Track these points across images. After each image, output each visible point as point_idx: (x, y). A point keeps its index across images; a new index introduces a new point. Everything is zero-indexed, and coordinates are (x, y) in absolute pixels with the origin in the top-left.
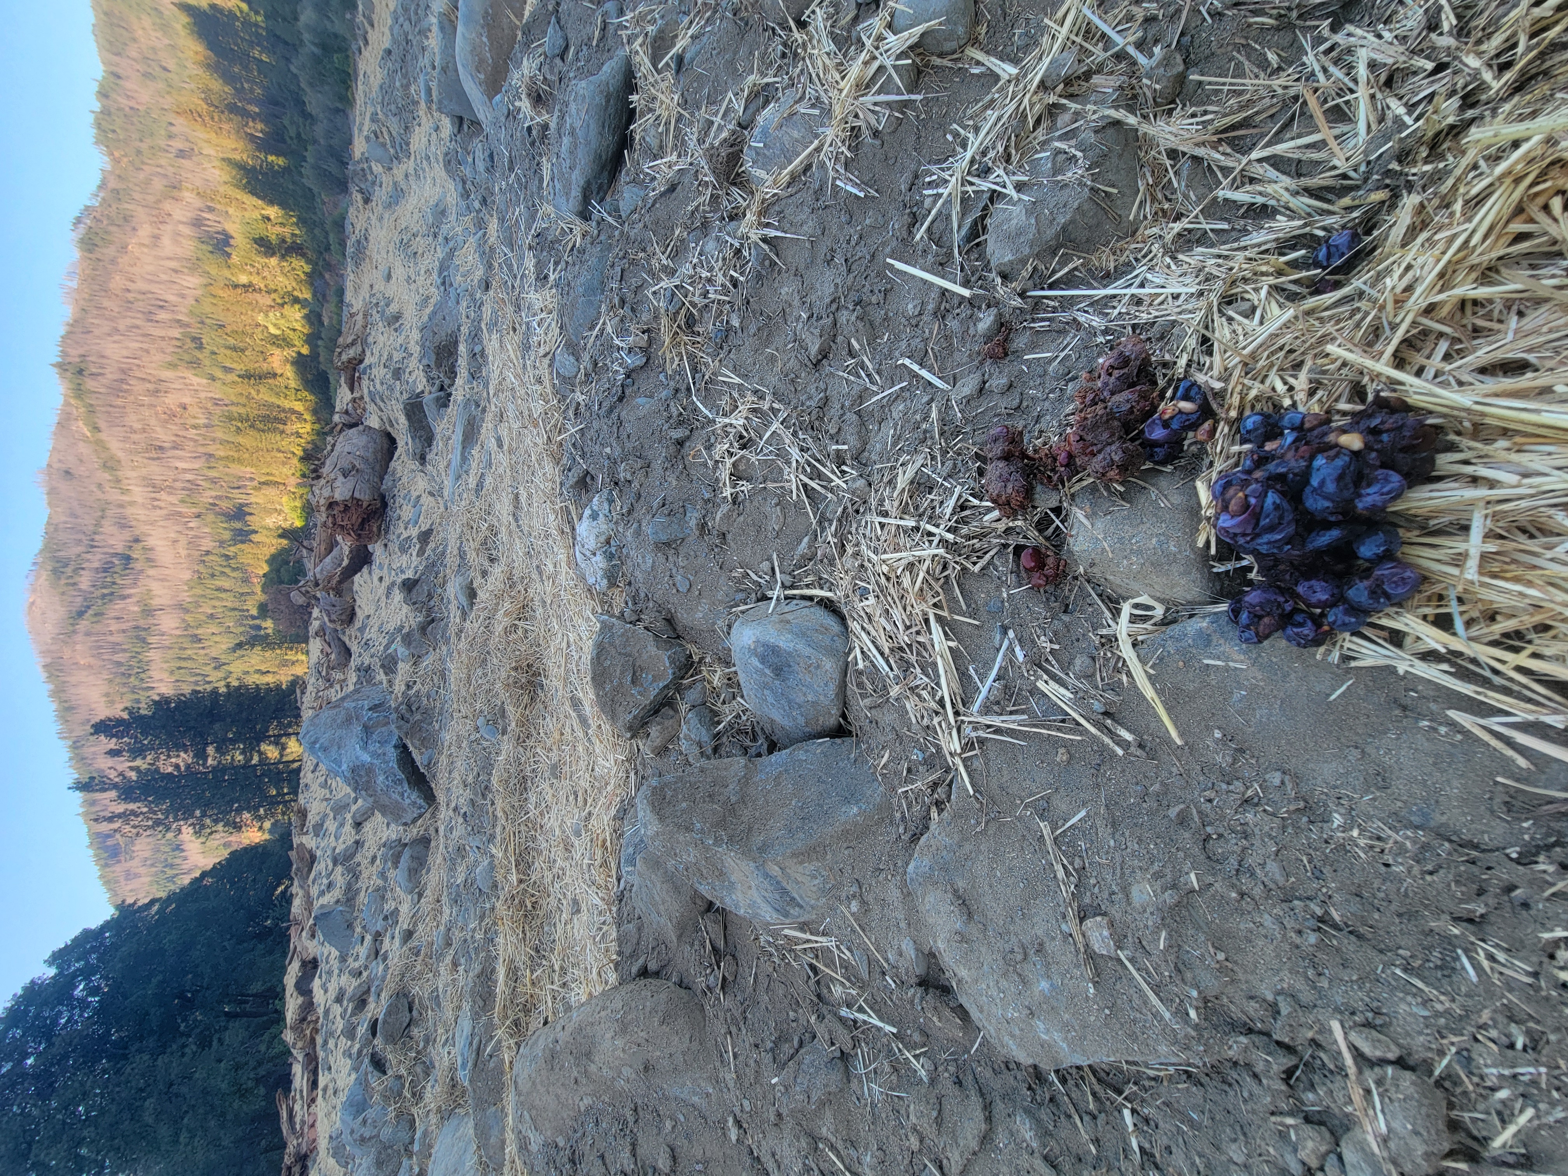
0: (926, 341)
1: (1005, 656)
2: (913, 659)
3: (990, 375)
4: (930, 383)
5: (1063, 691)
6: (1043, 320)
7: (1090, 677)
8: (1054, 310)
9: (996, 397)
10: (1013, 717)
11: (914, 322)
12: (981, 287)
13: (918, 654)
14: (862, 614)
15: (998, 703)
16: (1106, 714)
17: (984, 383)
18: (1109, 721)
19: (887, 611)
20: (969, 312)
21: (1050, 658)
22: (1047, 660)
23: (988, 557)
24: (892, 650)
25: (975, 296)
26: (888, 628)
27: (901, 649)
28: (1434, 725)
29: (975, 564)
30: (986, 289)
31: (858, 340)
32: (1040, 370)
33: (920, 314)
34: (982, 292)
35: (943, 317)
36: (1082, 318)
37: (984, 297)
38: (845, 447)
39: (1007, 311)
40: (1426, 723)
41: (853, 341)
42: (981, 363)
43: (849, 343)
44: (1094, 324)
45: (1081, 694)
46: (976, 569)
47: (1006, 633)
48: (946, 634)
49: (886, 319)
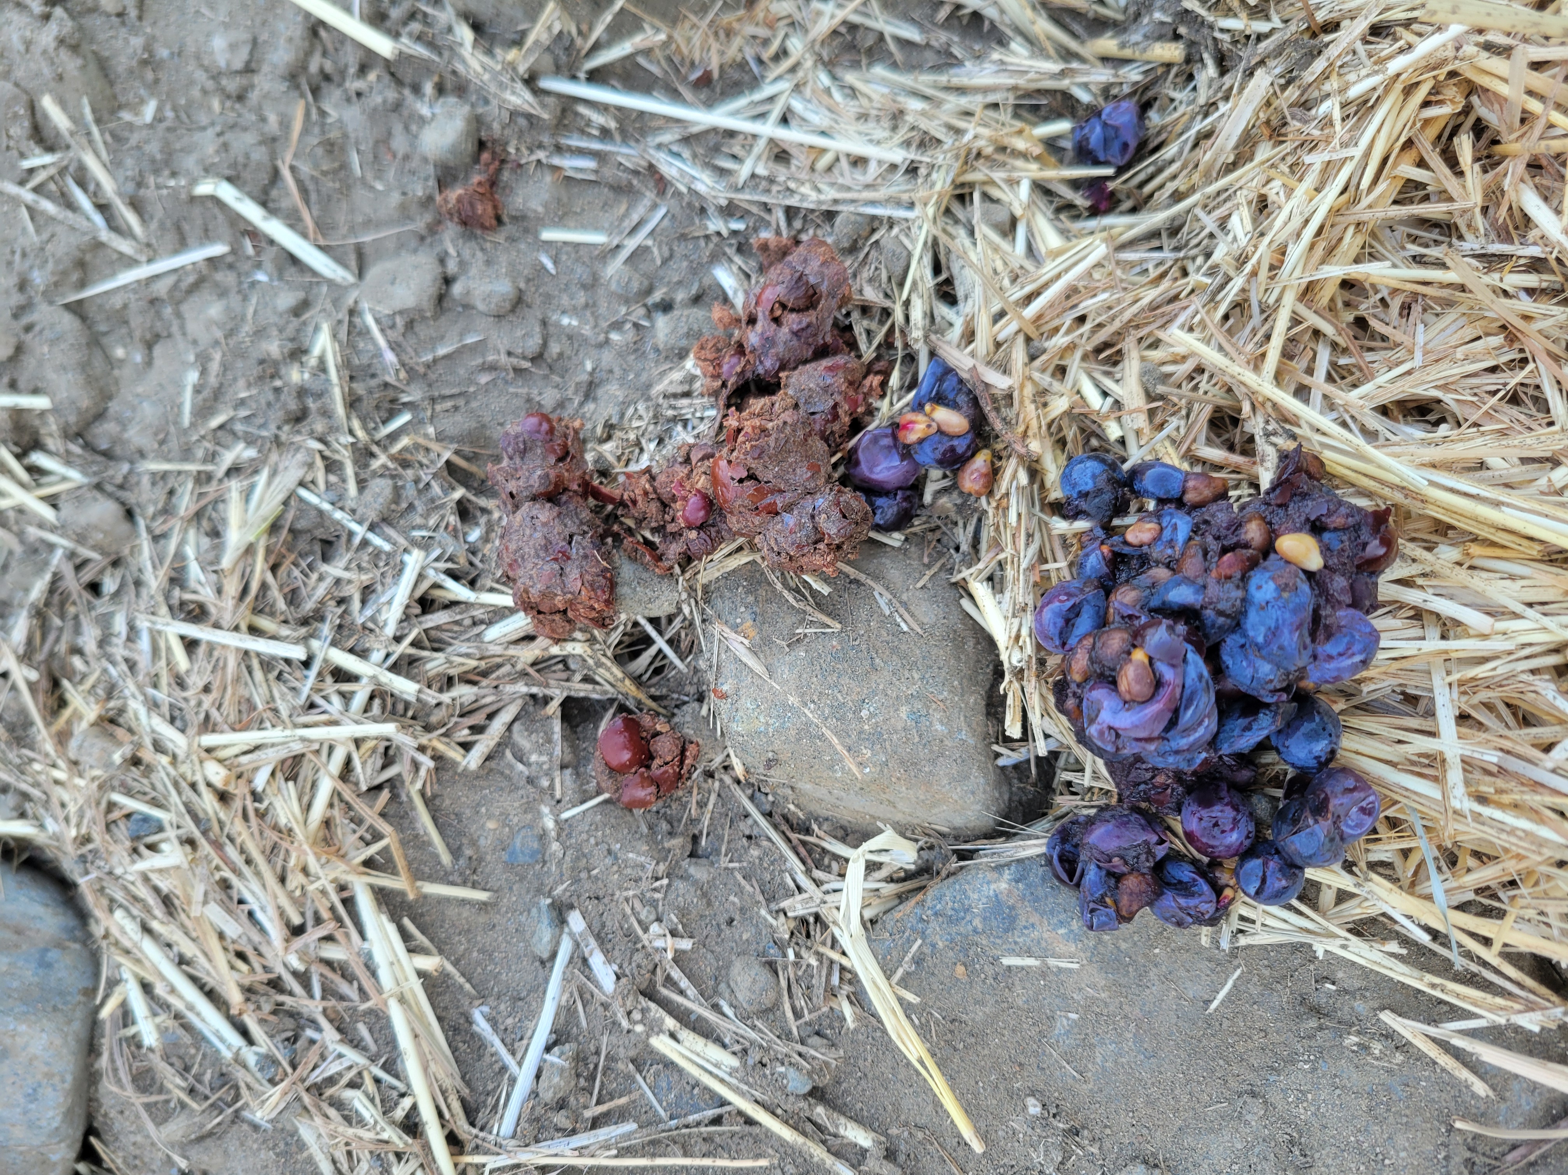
0: (271, 142)
1: (566, 979)
2: (313, 1007)
3: (463, 264)
4: (294, 260)
5: (714, 1052)
6: (581, 152)
7: (769, 1012)
8: (605, 134)
9: (483, 323)
10: (604, 1133)
11: (232, 85)
12: (419, 38)
13: (328, 992)
14: (143, 892)
15: (561, 1105)
16: (817, 1094)
17: (448, 281)
18: (820, 1110)
19: (225, 885)
20: (391, 95)
21: (676, 974)
22: (669, 981)
23: (497, 726)
24: (249, 991)
25: (403, 58)
26: (232, 929)
27: (276, 984)
28: (1365, 1040)
29: (466, 746)
30: (431, 45)
31: (62, 103)
32: (581, 272)
33: (249, 69)
34: (420, 51)
35: (316, 91)
36: (669, 167)
37: (426, 68)
38: (40, 403)
39: (493, 112)
40: (1354, 1039)
41: (48, 103)
42: (433, 229)
43: (33, 108)
44: (701, 188)
45: (755, 1056)
46: (473, 760)
47: (562, 922)
48: (405, 936)
49: (148, 61)
